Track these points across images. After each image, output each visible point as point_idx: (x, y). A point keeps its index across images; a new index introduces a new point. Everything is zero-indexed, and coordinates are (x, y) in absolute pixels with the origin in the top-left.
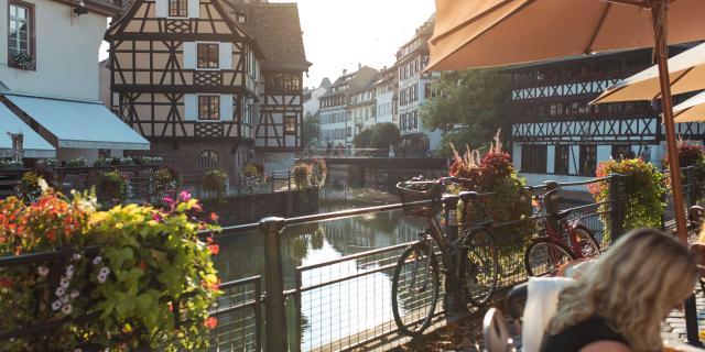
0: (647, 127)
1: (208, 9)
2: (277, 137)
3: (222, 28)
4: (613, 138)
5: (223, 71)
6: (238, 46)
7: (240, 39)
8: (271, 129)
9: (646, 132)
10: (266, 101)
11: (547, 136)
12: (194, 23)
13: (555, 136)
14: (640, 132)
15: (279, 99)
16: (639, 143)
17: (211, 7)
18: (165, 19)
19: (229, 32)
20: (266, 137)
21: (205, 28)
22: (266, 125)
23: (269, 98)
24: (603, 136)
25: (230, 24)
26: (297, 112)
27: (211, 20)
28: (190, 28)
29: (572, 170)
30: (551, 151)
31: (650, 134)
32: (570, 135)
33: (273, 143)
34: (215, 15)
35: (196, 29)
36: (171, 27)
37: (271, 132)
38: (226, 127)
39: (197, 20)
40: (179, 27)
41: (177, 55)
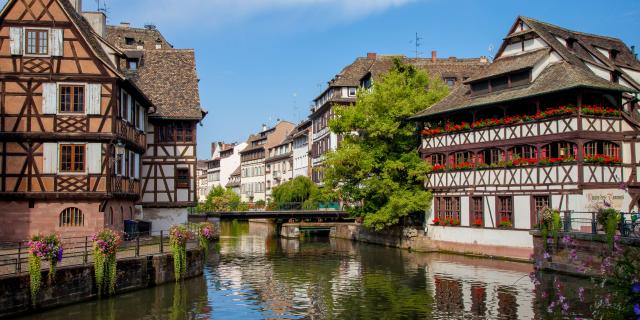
0: (567, 175)
1: (72, 47)
2: (168, 191)
3: (90, 68)
4: (531, 188)
5: (90, 116)
6: (107, 88)
7: (109, 80)
8: (160, 182)
9: (567, 180)
10: (156, 151)
11: (460, 187)
12: (56, 62)
13: (468, 186)
14: (560, 181)
15: (170, 150)
16: (560, 192)
17: (76, 44)
18: (20, 56)
19: (97, 72)
20: (156, 192)
21: (68, 67)
22: (156, 178)
23: (160, 149)
24: (520, 185)
25: (99, 64)
26: (189, 163)
27: (76, 59)
28: (51, 68)
29: (488, 222)
30: (465, 202)
31: (571, 183)
32: (484, 186)
33: (163, 198)
34: (81, 52)
35: (58, 68)
36: (29, 66)
37: (161, 185)
38: (93, 180)
39: (60, 58)
40: (38, 66)
41: (35, 98)
